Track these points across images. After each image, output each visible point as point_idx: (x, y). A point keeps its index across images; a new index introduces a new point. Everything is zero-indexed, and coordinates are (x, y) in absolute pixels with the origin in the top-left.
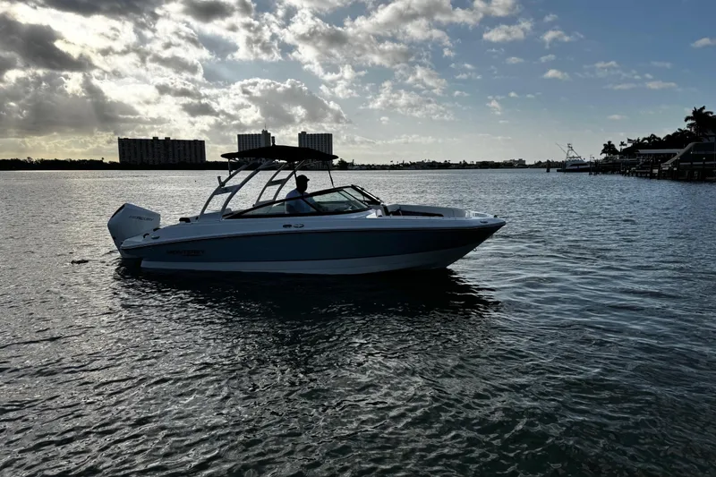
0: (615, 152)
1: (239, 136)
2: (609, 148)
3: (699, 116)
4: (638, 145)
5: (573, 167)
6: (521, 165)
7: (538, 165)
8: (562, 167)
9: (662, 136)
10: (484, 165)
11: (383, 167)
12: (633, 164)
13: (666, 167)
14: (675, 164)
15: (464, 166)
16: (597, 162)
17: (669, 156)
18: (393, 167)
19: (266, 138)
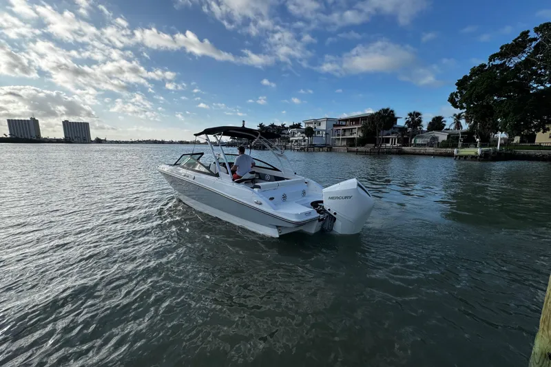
1: (9, 121)
6: (198, 143)
10: (181, 143)
11: (126, 142)
15: (172, 143)
16: (228, 143)
18: (132, 142)
19: (35, 123)
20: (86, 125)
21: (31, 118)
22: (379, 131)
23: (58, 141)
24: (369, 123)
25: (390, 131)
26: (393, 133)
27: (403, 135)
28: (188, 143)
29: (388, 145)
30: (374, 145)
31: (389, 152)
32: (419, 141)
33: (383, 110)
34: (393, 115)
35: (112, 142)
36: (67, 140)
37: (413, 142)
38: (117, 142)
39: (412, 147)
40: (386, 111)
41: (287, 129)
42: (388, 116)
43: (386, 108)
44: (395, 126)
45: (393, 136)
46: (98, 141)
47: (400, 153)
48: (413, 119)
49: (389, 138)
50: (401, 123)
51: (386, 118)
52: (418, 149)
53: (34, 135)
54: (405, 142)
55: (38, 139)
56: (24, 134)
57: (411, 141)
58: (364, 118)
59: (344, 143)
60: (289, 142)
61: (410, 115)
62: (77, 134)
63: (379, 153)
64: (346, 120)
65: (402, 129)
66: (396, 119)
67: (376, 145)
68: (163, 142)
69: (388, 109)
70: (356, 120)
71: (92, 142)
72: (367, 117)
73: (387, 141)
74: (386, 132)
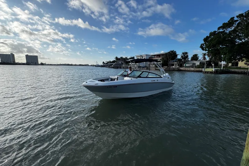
0: (105, 63)
2: (104, 63)
3: (117, 58)
4: (108, 62)
5: (98, 66)
6: (88, 65)
7: (91, 65)
8: (96, 66)
9: (111, 61)
10: (80, 65)
11: (55, 65)
12: (107, 66)
13: (112, 66)
14: (114, 66)
15: (76, 65)
16: (102, 65)
17: (113, 64)
18: (58, 65)
19: (12, 55)
20: (36, 57)
21: (11, 53)
22: (169, 60)
23: (24, 64)
24: (165, 57)
25: (174, 61)
26: (175, 62)
27: (180, 62)
28: (83, 65)
29: (174, 67)
30: (167, 67)
31: (174, 70)
32: (187, 65)
33: (171, 51)
34: (176, 53)
35: (48, 65)
36: (27, 64)
37: (184, 66)
38: (51, 65)
39: (184, 68)
40: (172, 52)
41: (128, 59)
42: (173, 54)
43: (172, 50)
44: (176, 58)
45: (176, 63)
46: (42, 64)
47: (179, 70)
48: (184, 55)
49: (174, 64)
50: (179, 57)
51: (172, 55)
52: (187, 69)
53: (12, 61)
54: (181, 66)
55: (14, 63)
56: (7, 61)
57: (184, 65)
58: (163, 55)
59: (154, 66)
60: (129, 65)
61: (183, 53)
62: (32, 61)
63: (169, 70)
64: (155, 56)
65: (180, 60)
66: (177, 55)
67: (168, 67)
68: (72, 65)
69: (173, 51)
70: (159, 56)
71: (39, 65)
72: (164, 54)
73: (173, 65)
74: (172, 61)
